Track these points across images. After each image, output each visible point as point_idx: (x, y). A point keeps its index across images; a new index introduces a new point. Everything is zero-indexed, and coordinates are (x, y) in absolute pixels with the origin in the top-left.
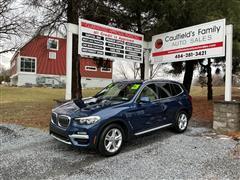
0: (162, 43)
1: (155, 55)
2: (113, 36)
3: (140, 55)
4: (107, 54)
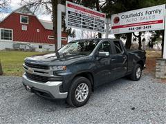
0: (119, 20)
1: (113, 28)
2: (87, 14)
3: (103, 28)
4: (83, 27)
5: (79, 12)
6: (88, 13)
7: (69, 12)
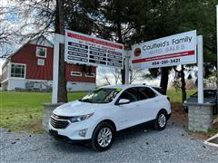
0: (140, 52)
1: (134, 62)
2: (97, 45)
3: (120, 62)
4: (91, 61)
7: (70, 43)
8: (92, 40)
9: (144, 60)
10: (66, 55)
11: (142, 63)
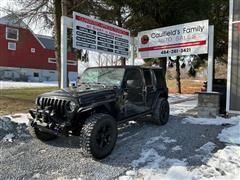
0: (148, 40)
3: (127, 50)
4: (99, 48)
5: (92, 27)
6: (105, 29)
7: (78, 28)
8: (100, 25)
9: (152, 49)
10: (75, 40)
11: (150, 52)
